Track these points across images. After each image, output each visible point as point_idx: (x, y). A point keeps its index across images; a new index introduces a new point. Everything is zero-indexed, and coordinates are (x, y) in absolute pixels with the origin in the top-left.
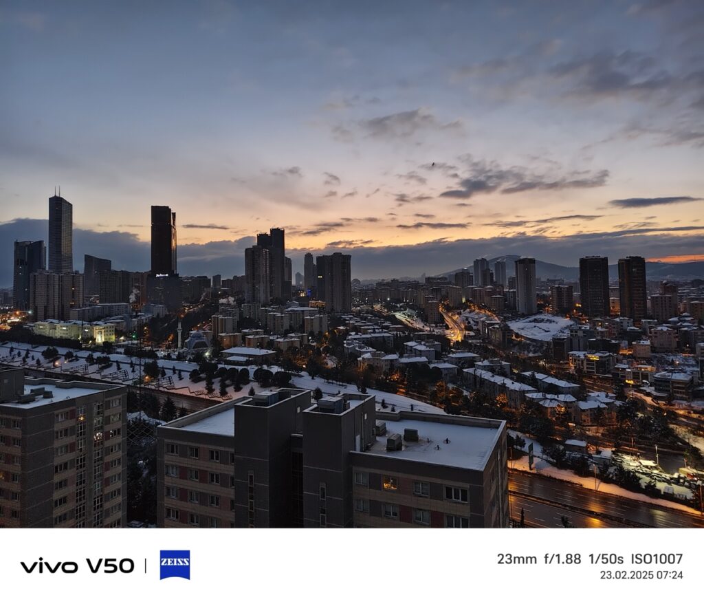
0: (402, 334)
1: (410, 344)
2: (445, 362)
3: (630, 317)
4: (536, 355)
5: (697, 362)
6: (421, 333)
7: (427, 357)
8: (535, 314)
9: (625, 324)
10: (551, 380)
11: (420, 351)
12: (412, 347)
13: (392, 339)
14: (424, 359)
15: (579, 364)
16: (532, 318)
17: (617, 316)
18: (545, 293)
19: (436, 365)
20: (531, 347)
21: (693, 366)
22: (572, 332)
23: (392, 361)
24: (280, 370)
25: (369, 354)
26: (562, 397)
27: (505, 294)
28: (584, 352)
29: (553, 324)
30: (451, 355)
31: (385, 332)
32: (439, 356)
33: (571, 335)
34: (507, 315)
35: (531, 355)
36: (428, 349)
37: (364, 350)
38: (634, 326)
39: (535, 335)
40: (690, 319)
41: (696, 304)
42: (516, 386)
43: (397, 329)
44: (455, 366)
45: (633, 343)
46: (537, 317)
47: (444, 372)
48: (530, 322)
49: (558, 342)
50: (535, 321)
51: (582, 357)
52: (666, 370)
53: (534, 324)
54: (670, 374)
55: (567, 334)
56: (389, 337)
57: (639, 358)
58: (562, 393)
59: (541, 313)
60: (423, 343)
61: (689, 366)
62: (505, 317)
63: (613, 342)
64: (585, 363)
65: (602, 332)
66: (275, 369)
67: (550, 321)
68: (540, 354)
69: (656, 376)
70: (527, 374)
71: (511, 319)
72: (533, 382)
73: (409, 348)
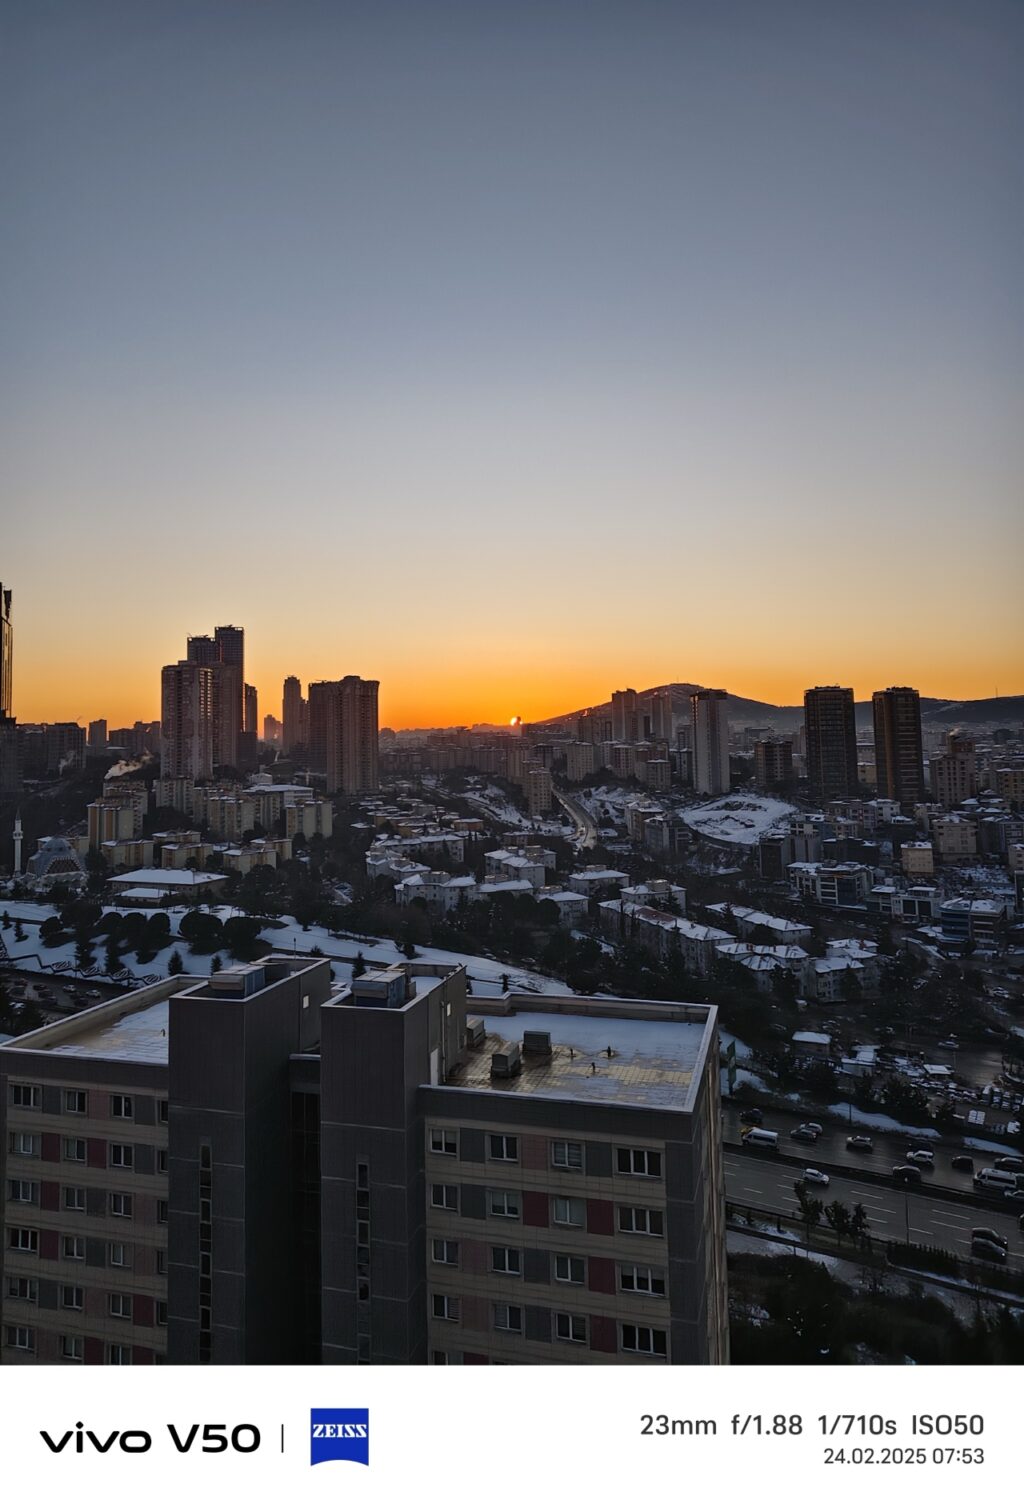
0: (479, 836)
1: (497, 855)
2: (565, 889)
3: (896, 799)
4: (731, 871)
5: (1011, 879)
6: (517, 833)
7: (530, 880)
8: (727, 795)
9: (886, 811)
10: (760, 918)
11: (517, 869)
12: (500, 860)
13: (461, 845)
14: (524, 885)
15: (807, 886)
16: (721, 803)
17: (872, 797)
18: (742, 754)
19: (548, 896)
20: (721, 856)
21: (1005, 886)
22: (793, 826)
23: (463, 889)
24: (235, 913)
25: (418, 876)
26: (781, 951)
27: (672, 759)
28: (816, 865)
29: (758, 811)
30: (575, 876)
31: (447, 833)
32: (553, 877)
33: (793, 832)
34: (676, 796)
35: (722, 871)
36: (532, 864)
37: (407, 868)
38: (902, 814)
39: (728, 834)
40: (996, 800)
41: (1006, 774)
42: (699, 932)
43: (471, 827)
44: (583, 897)
45: (903, 846)
46: (732, 799)
47: (564, 909)
48: (718, 808)
49: (769, 846)
50: (727, 806)
51: (813, 873)
52: (961, 895)
53: (725, 813)
54: (968, 902)
55: (784, 830)
56: (454, 842)
57: (913, 873)
58: (782, 944)
59: (738, 791)
60: (521, 852)
61: (997, 886)
62: (674, 802)
63: (867, 844)
64: (819, 884)
65: (847, 826)
66: (226, 913)
67: (754, 808)
68: (739, 870)
69: (944, 906)
70: (718, 907)
71: (683, 804)
72: (728, 923)
73: (494, 864)
